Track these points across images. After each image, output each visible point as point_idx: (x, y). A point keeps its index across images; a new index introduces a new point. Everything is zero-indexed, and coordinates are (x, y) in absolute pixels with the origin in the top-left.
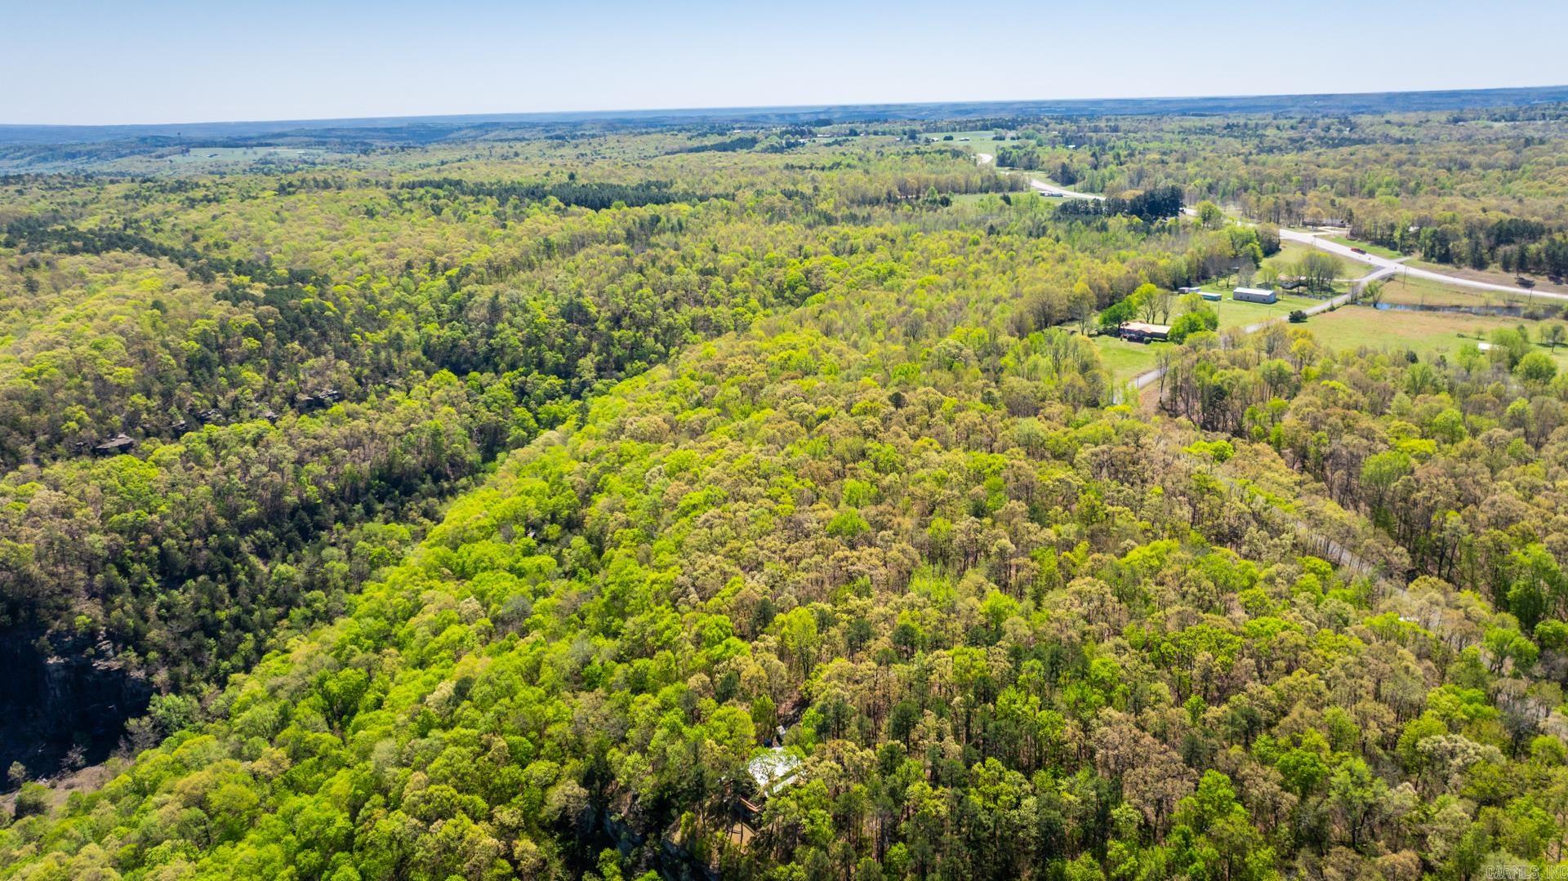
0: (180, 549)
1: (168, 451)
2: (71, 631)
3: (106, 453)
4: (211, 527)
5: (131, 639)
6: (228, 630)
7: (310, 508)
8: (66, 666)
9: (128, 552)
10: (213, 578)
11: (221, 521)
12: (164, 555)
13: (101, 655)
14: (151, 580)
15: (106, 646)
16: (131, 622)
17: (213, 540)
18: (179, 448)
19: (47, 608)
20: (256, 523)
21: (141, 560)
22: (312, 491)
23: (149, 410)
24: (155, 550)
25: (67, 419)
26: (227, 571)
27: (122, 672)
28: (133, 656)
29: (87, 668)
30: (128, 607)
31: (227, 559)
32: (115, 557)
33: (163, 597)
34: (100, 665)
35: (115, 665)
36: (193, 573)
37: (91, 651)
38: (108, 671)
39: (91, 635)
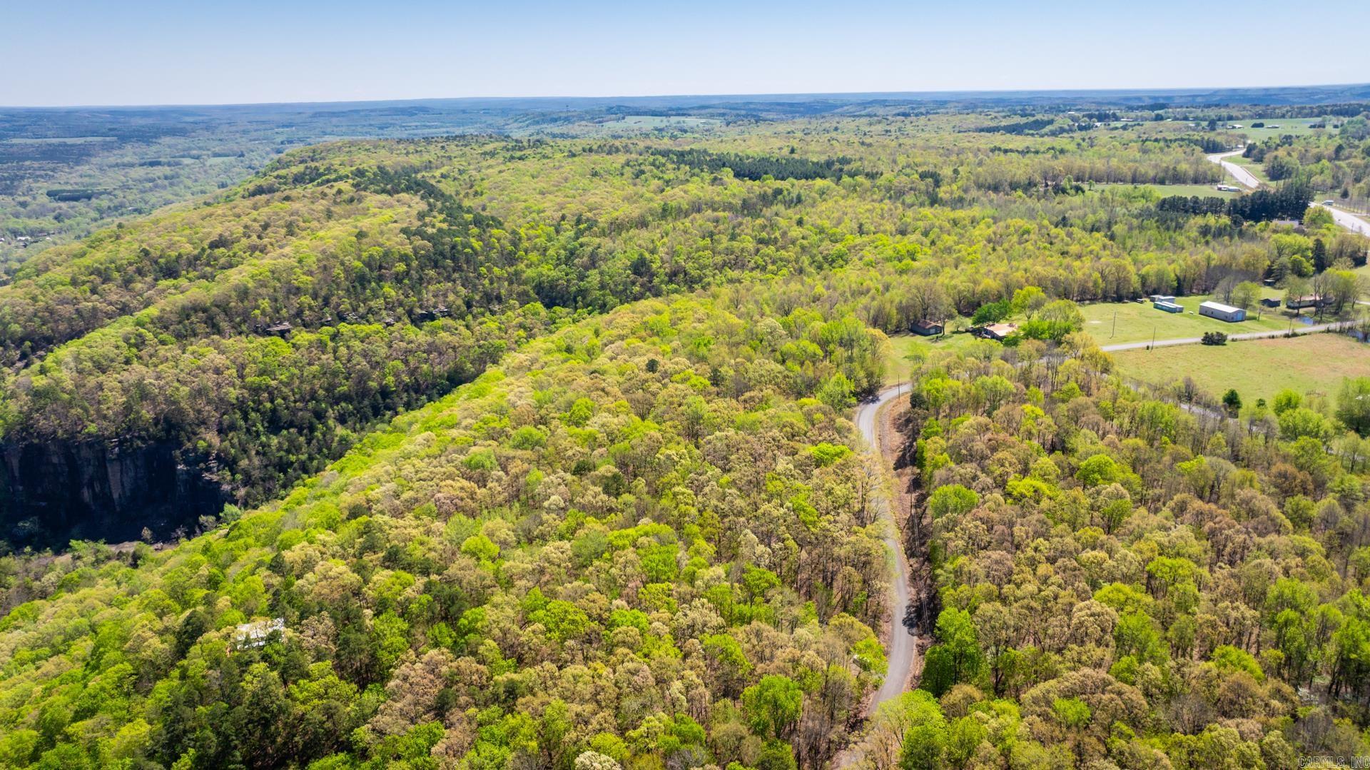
0: (287, 408)
1: (304, 337)
2: (195, 449)
3: (270, 334)
4: (313, 396)
5: (229, 463)
6: (295, 470)
7: (385, 392)
8: (187, 472)
9: (251, 404)
10: (300, 433)
11: (321, 392)
12: (274, 411)
13: (209, 470)
14: (259, 426)
15: (213, 464)
16: (233, 451)
17: (311, 405)
18: (313, 337)
19: (186, 432)
20: (346, 398)
21: (258, 411)
22: (390, 380)
23: (311, 308)
24: (268, 405)
25: (257, 307)
26: (312, 429)
27: (218, 484)
28: (228, 474)
29: (198, 476)
30: (235, 441)
31: (314, 420)
32: (241, 406)
33: (263, 439)
34: (207, 476)
35: (215, 478)
36: (291, 424)
37: (202, 465)
38: (210, 481)
39: (206, 456)
